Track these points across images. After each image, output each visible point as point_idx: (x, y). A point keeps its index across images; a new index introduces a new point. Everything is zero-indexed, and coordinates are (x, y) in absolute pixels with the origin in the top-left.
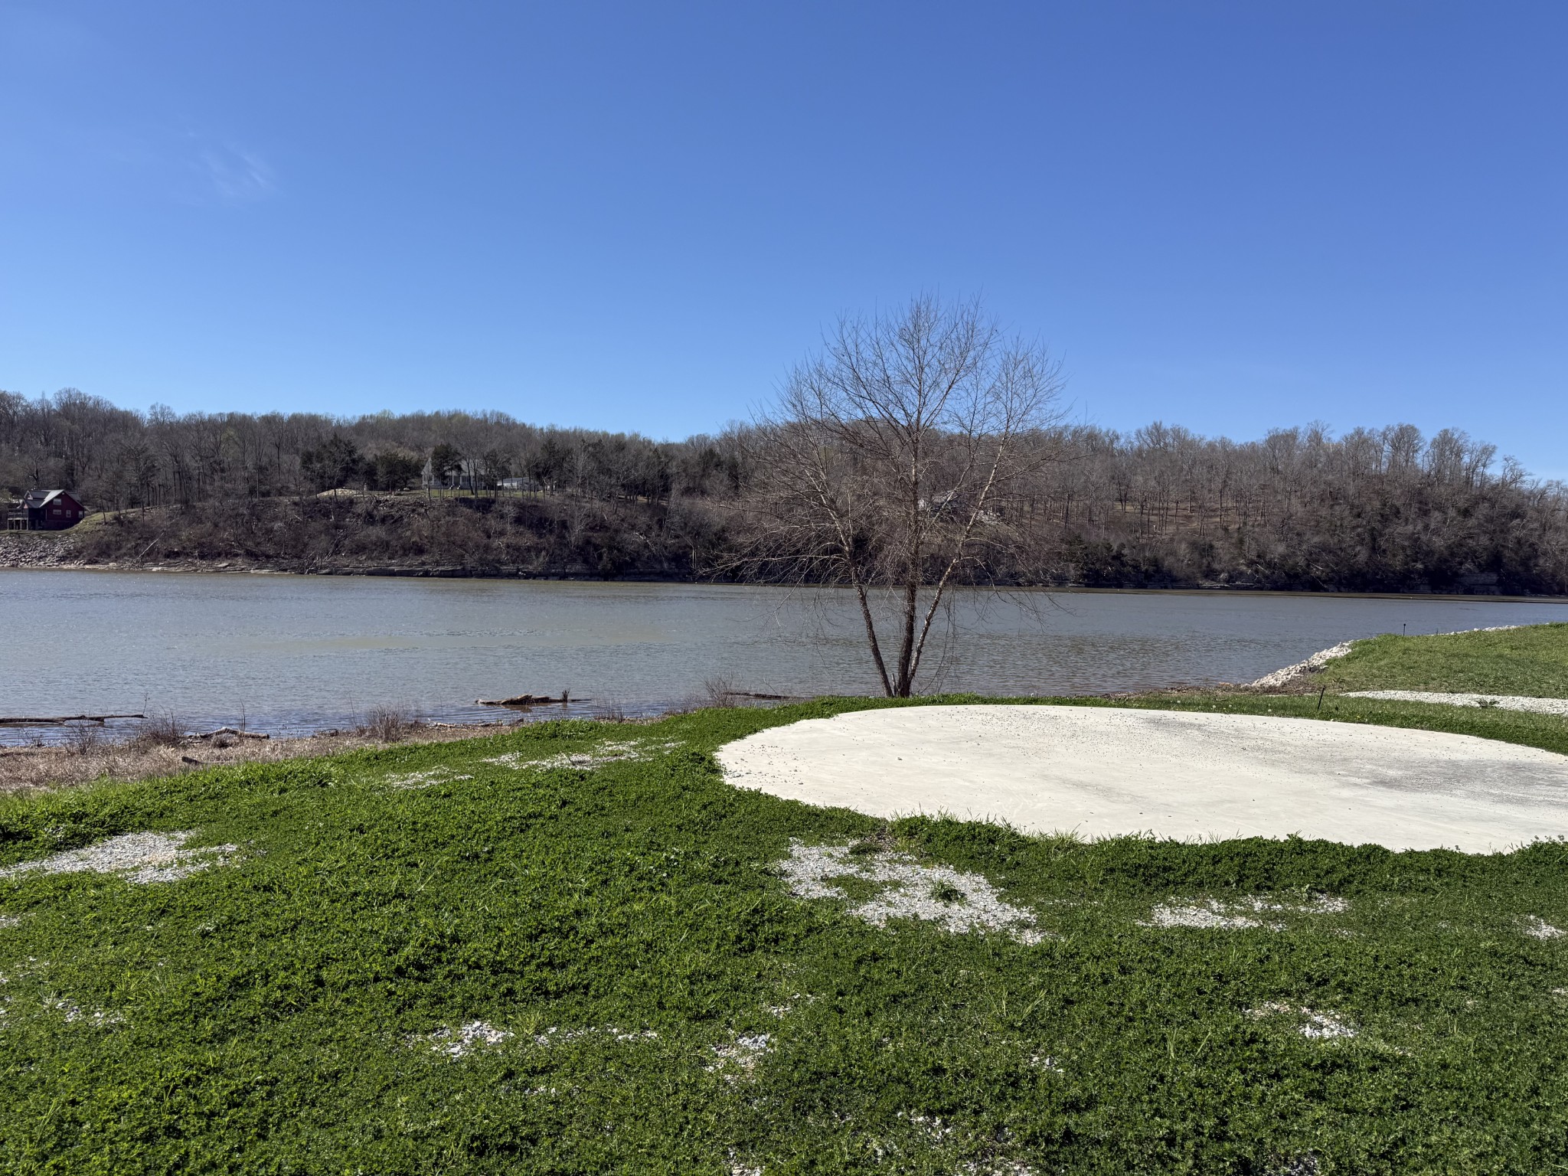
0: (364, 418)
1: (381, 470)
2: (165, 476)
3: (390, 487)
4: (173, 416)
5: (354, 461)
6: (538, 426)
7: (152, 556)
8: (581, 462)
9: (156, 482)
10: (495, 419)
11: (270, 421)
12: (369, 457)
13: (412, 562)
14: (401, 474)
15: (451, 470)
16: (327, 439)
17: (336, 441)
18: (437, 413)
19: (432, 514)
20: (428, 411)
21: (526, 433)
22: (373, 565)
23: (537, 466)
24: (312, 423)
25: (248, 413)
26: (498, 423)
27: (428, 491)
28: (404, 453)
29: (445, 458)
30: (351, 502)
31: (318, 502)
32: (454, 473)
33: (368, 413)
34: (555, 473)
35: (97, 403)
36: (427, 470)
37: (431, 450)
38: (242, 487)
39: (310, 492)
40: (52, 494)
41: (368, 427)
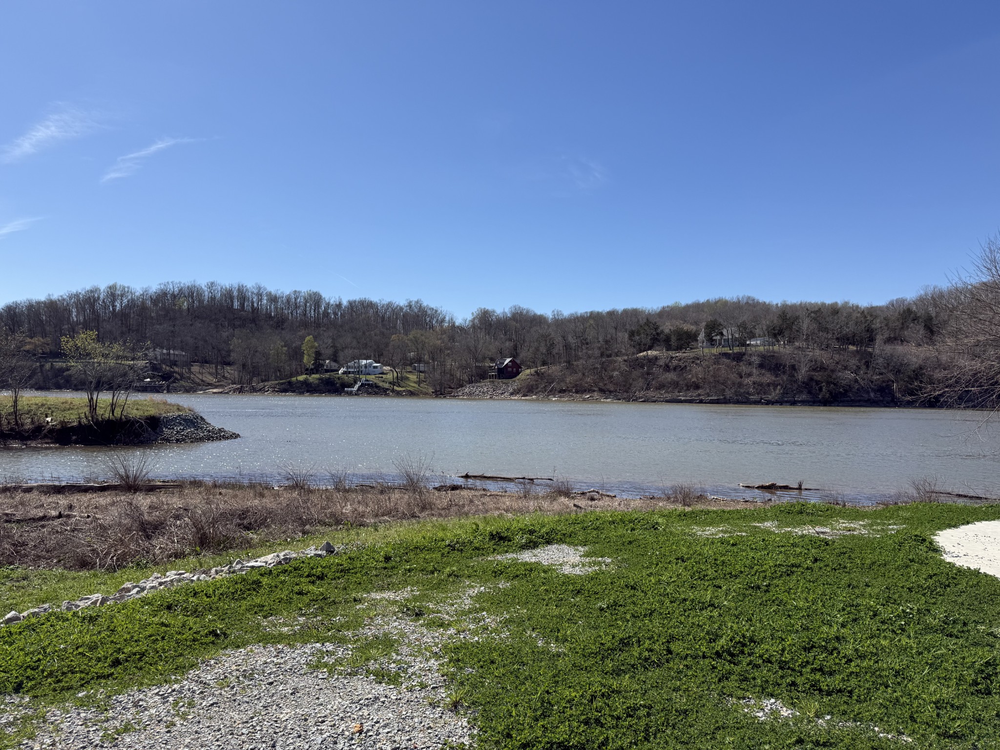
0: (664, 308)
1: (673, 339)
2: (559, 348)
3: (679, 348)
4: (563, 315)
5: (658, 334)
6: (774, 303)
7: (552, 392)
8: (806, 325)
9: (555, 351)
10: (745, 301)
11: (611, 314)
12: (667, 331)
13: (692, 394)
14: (685, 340)
15: (716, 335)
16: (642, 322)
17: (648, 323)
18: (708, 301)
19: (704, 364)
20: (702, 300)
21: (766, 308)
22: (669, 396)
23: (774, 329)
24: (635, 313)
25: (600, 311)
26: (747, 303)
27: (703, 349)
28: (687, 327)
29: (713, 328)
30: (656, 358)
31: (637, 359)
32: (718, 337)
33: (666, 305)
34: (787, 333)
35: (528, 312)
36: (701, 336)
37: (704, 324)
38: (597, 353)
39: (633, 354)
40: (508, 360)
41: (666, 313)
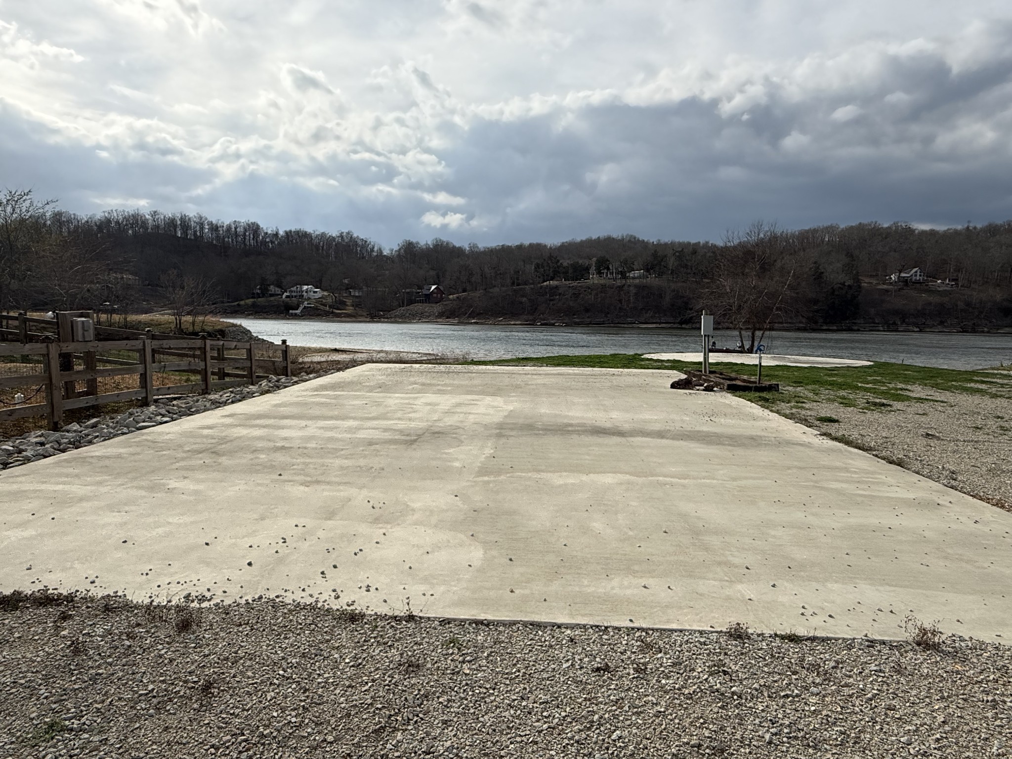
0: (563, 243)
1: (570, 271)
2: (477, 277)
3: (575, 279)
4: (478, 247)
5: (558, 267)
6: (651, 241)
8: (672, 262)
9: (473, 279)
10: (628, 239)
11: (520, 247)
12: (565, 264)
14: (580, 272)
15: (604, 269)
16: (545, 255)
17: (551, 257)
18: (599, 238)
19: (594, 292)
21: (644, 244)
23: (647, 265)
25: (510, 245)
26: (630, 241)
27: (594, 279)
28: (582, 261)
29: (603, 265)
30: (557, 287)
31: (541, 287)
32: (606, 271)
33: (565, 241)
34: (657, 268)
35: (447, 244)
36: (593, 270)
37: (594, 259)
38: (509, 281)
39: (538, 283)
40: (433, 287)
41: (566, 248)
